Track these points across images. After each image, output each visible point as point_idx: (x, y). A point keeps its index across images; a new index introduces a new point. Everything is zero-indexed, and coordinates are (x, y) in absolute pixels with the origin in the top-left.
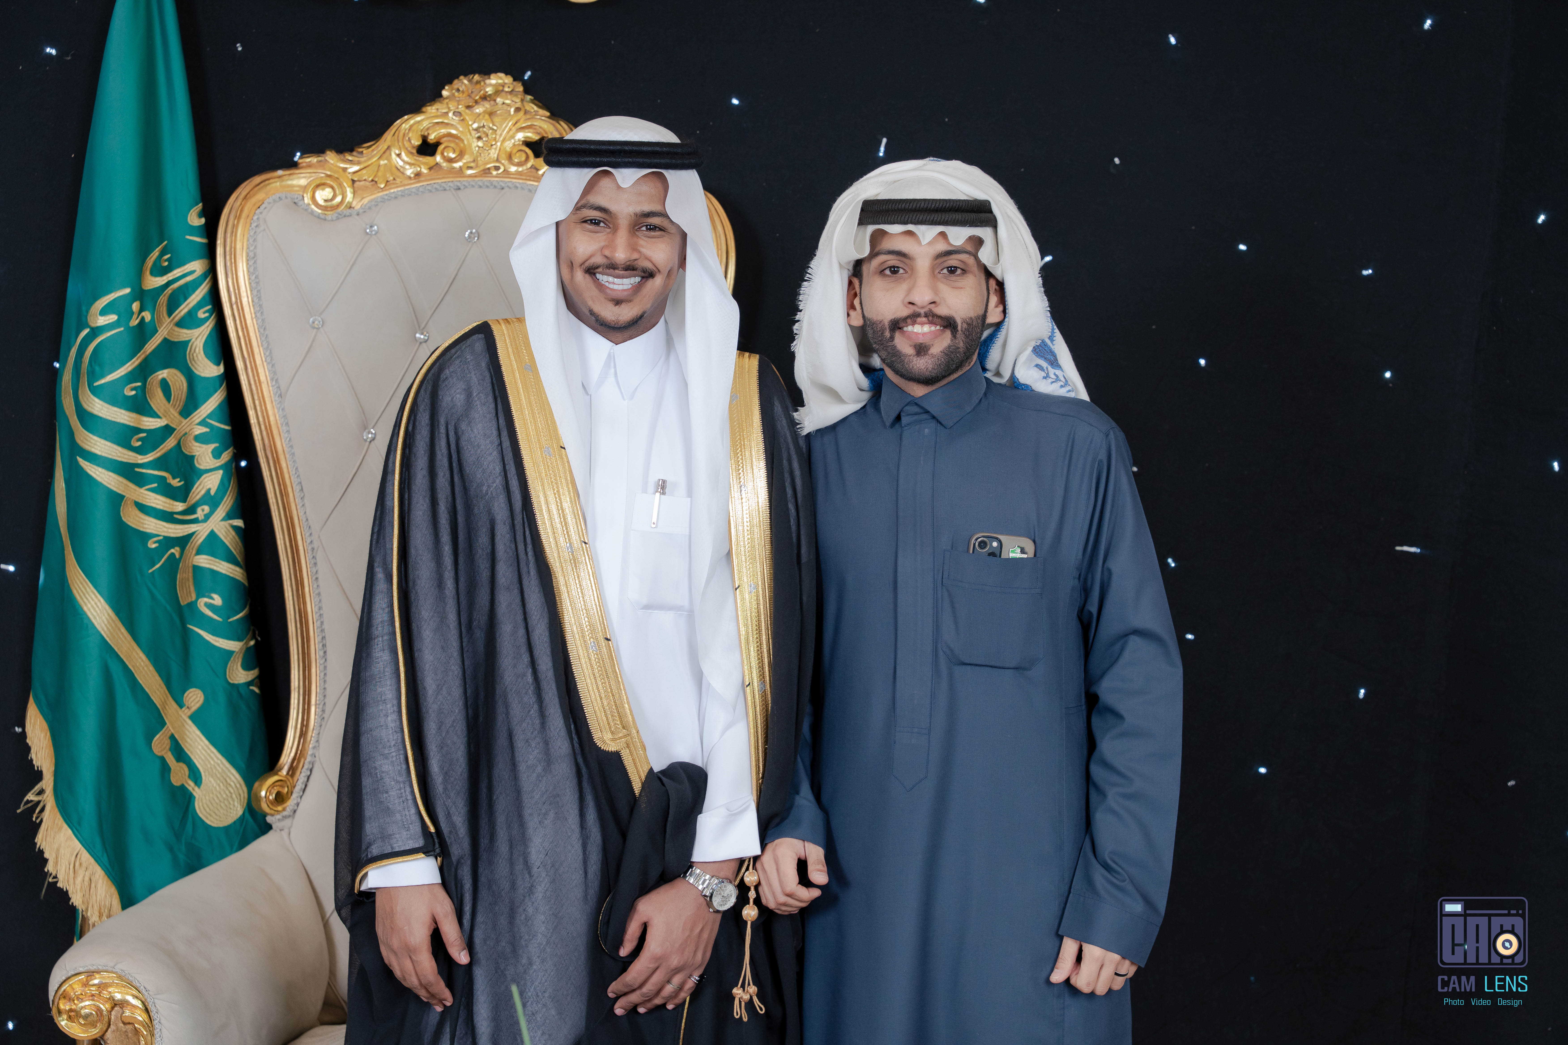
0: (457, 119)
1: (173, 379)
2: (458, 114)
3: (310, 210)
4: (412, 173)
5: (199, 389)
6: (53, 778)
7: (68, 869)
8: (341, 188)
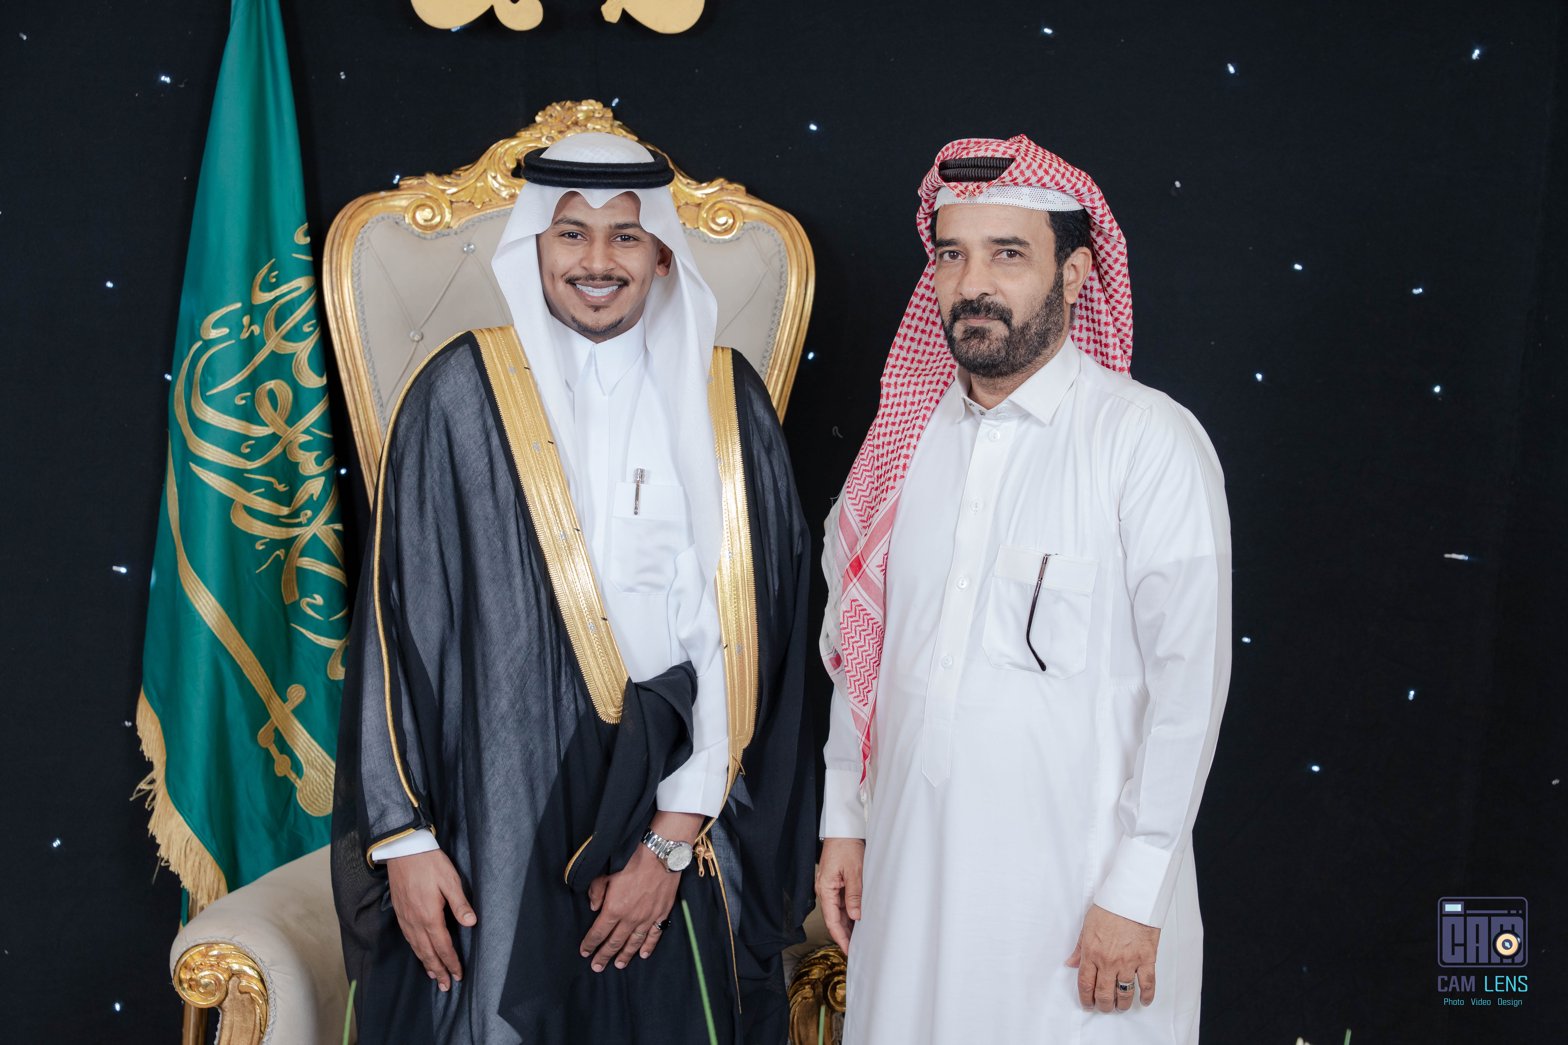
1: (279, 390)
3: (410, 230)
4: (507, 194)
5: (304, 400)
6: (164, 768)
7: (179, 854)
8: (440, 208)
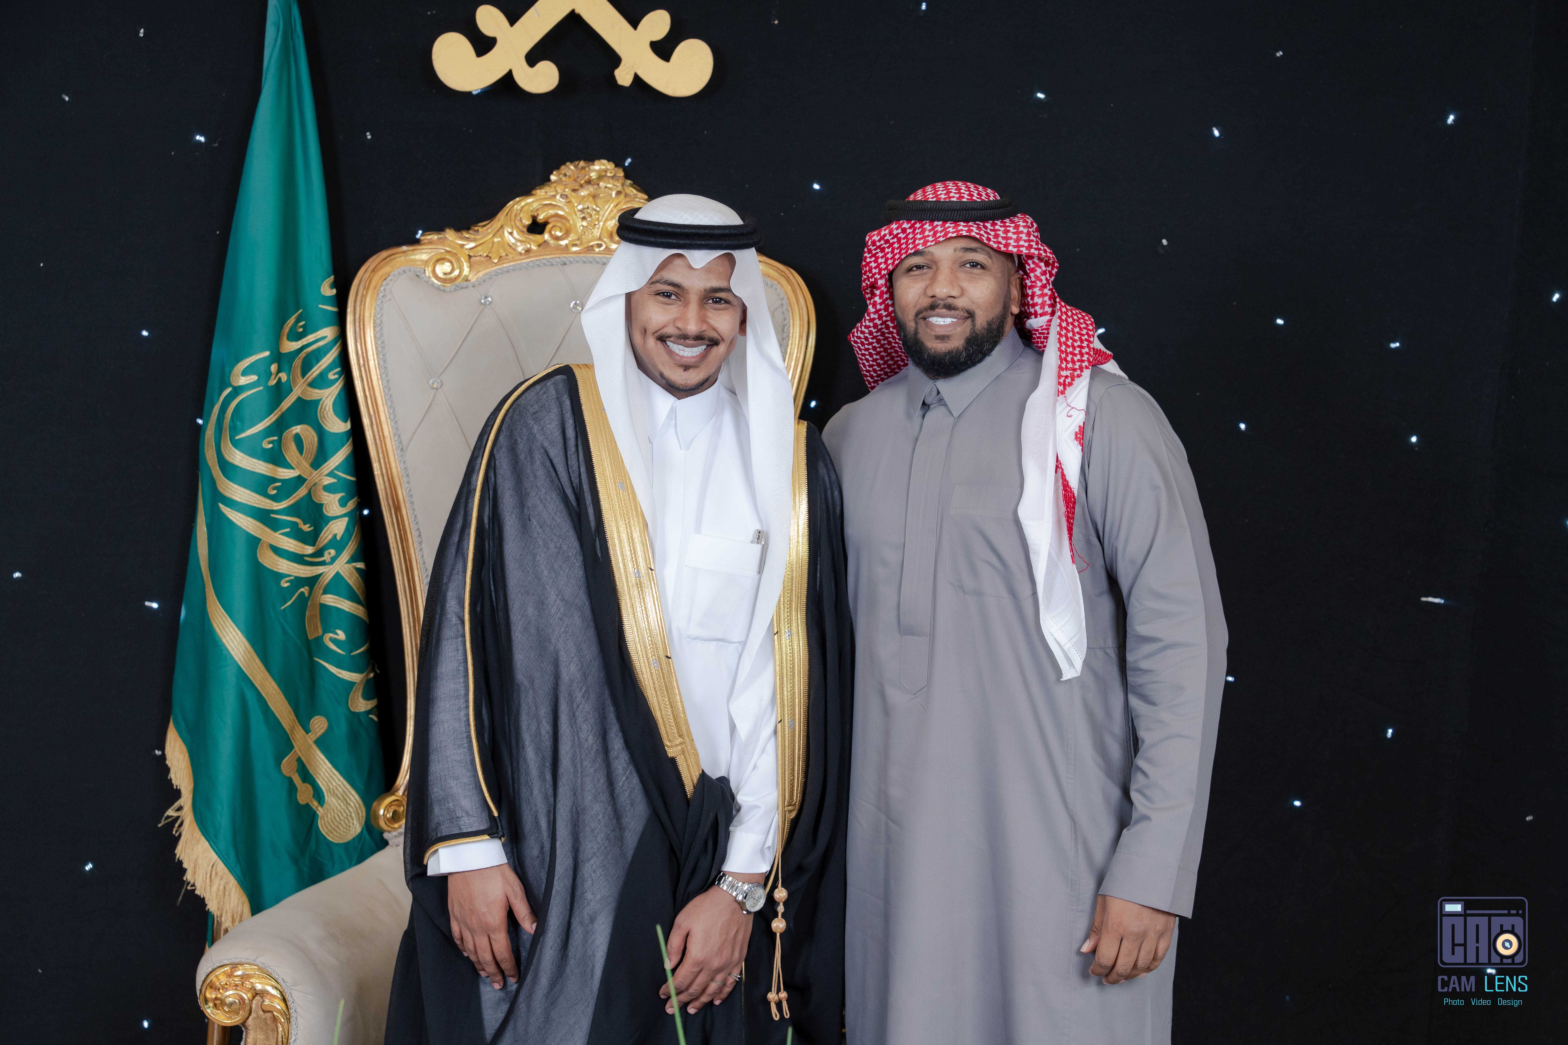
0: (564, 201)
1: (305, 435)
2: (565, 197)
3: (430, 283)
4: (523, 249)
5: (329, 444)
6: (191, 795)
7: (205, 878)
8: (459, 262)
